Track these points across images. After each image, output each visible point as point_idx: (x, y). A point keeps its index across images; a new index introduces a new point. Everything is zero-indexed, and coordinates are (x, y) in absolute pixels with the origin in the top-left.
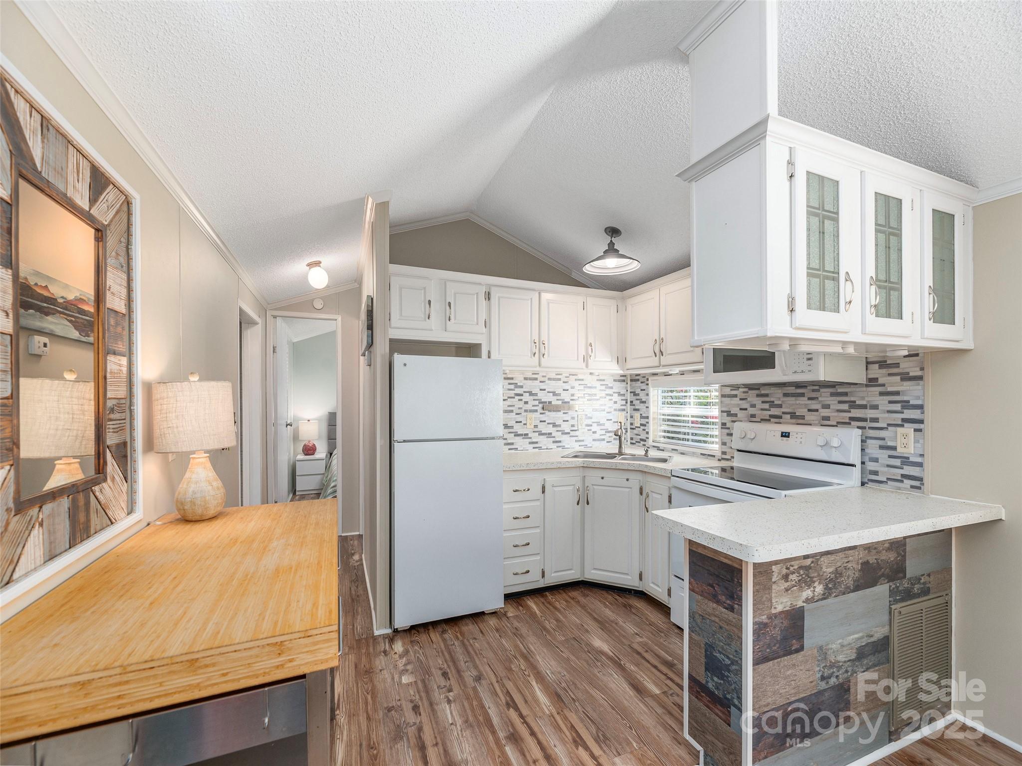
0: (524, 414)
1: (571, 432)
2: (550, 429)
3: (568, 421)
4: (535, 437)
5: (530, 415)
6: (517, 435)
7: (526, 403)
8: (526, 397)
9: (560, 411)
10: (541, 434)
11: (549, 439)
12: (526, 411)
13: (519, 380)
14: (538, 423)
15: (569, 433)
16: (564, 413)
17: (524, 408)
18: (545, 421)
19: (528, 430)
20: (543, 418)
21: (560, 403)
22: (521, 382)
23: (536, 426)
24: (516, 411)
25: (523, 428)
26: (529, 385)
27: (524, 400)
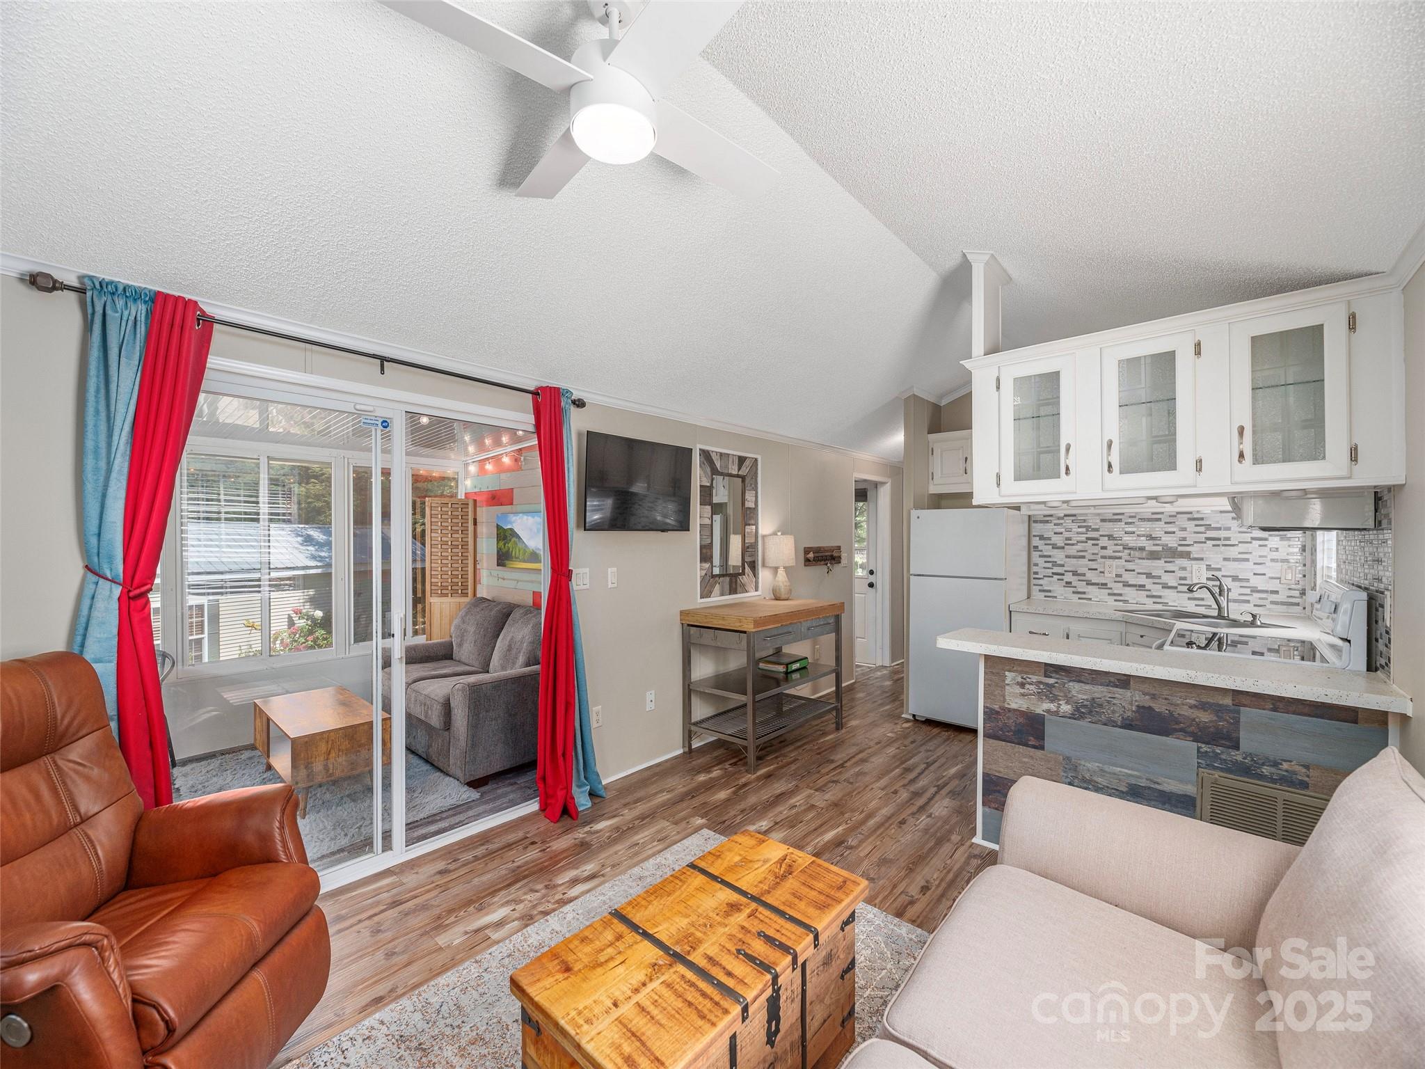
0: (1100, 560)
1: (1179, 587)
2: (1142, 580)
3: (1174, 572)
4: (1118, 588)
5: (1108, 562)
6: (1089, 583)
7: (1104, 548)
8: (1104, 542)
9: (1159, 559)
10: (1126, 585)
11: (1139, 592)
12: (1103, 557)
13: (1094, 522)
14: (1121, 571)
15: (1176, 588)
16: (1166, 562)
17: (1100, 554)
18: (1134, 571)
19: (1108, 578)
20: (1130, 566)
21: (1160, 548)
22: (1096, 524)
23: (1118, 576)
24: (1089, 556)
25: (1099, 576)
26: (1107, 528)
27: (1101, 545)
